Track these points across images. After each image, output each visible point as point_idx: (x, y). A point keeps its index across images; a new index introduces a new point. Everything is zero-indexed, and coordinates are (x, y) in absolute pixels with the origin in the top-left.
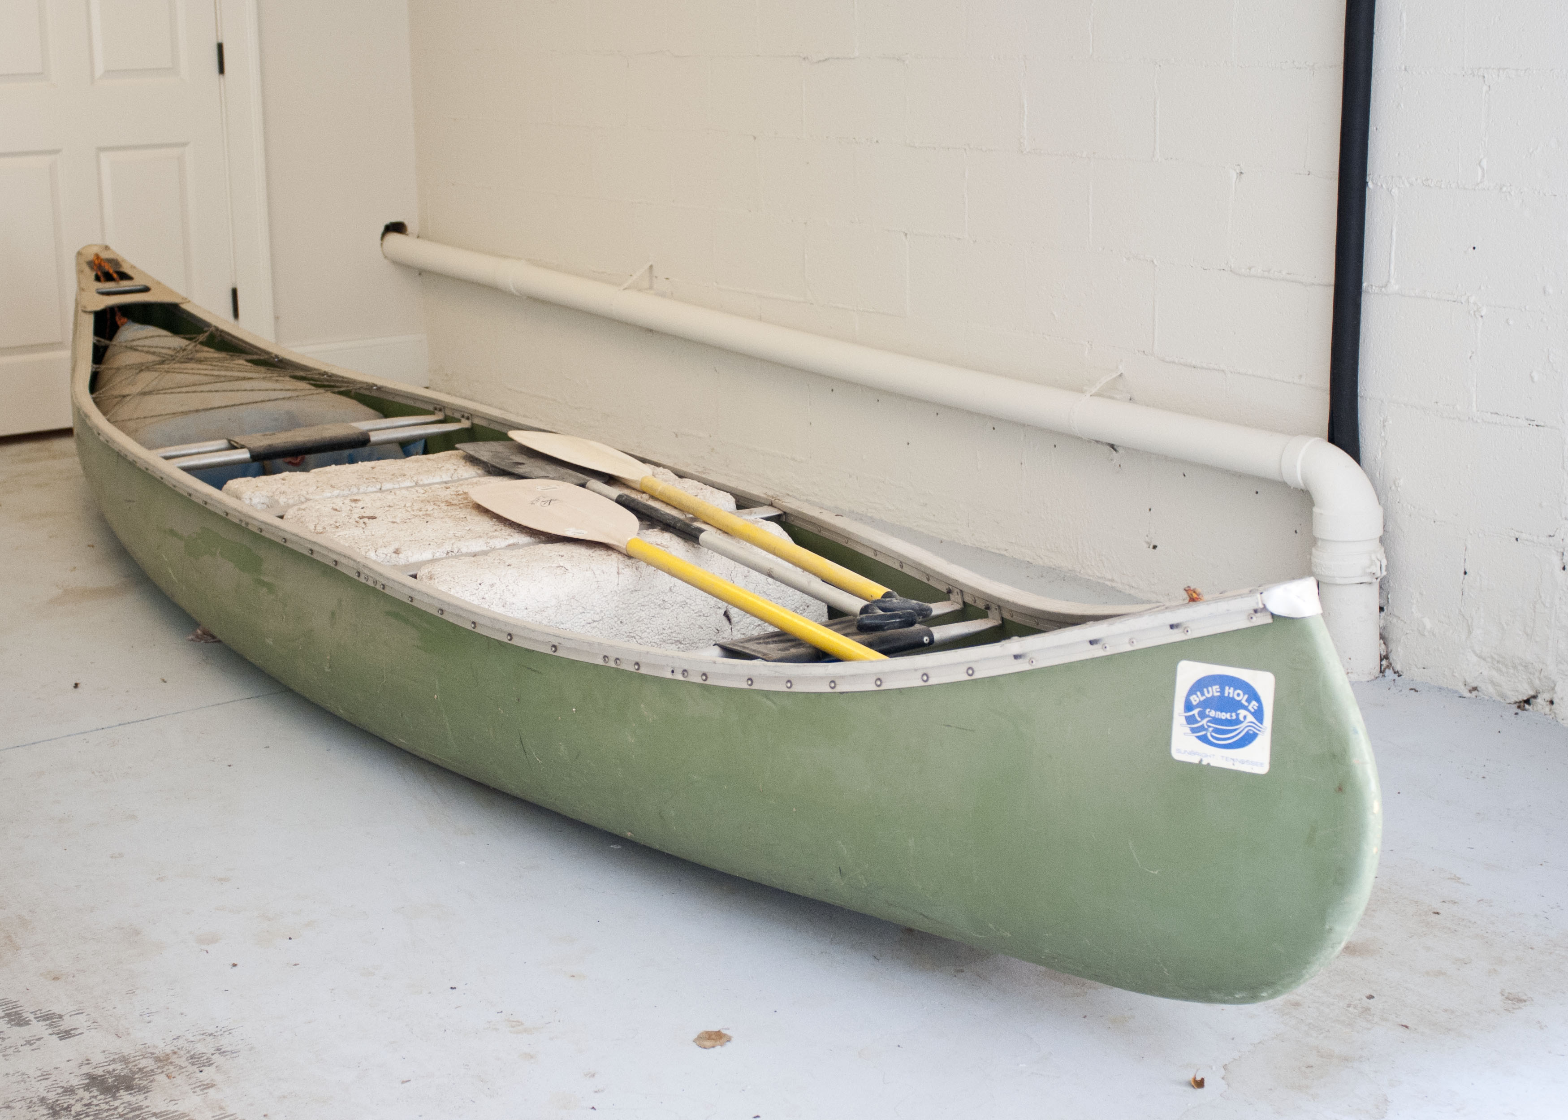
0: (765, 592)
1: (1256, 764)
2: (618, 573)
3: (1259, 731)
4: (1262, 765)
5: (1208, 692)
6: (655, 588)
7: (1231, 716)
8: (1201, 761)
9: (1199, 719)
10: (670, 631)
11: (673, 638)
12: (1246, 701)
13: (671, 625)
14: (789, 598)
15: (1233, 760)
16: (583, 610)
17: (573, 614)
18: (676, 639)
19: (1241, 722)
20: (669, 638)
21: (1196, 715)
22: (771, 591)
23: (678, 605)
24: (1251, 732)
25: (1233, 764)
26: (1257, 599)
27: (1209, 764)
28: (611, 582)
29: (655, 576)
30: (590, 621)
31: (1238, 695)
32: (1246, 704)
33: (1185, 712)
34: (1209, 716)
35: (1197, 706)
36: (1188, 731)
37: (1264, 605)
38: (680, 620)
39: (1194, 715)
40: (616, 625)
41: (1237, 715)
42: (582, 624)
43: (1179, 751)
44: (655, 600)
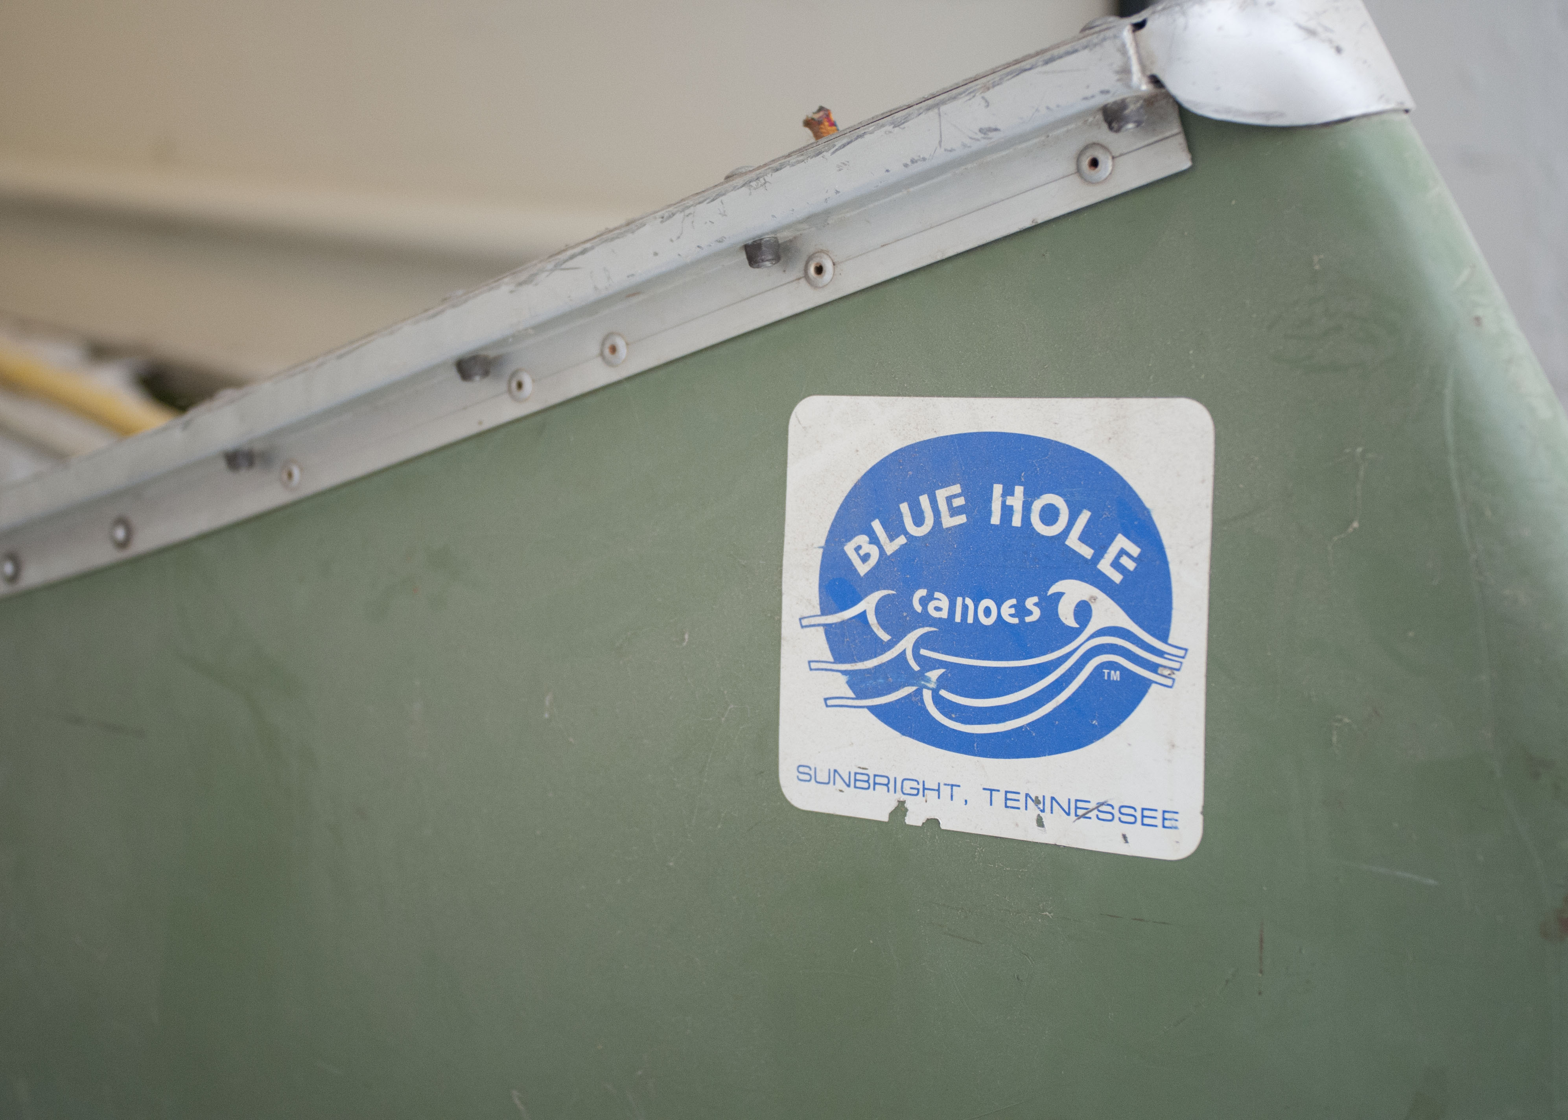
1: (1144, 817)
3: (1154, 668)
4: (1168, 819)
5: (919, 521)
7: (1021, 611)
8: (900, 810)
9: (885, 637)
12: (1084, 538)
15: (1037, 801)
19: (1074, 633)
21: (872, 619)
24: (1116, 676)
25: (1040, 823)
26: (1123, 50)
27: (932, 823)
31: (1050, 515)
32: (1087, 552)
33: (824, 612)
34: (924, 619)
35: (874, 580)
36: (839, 686)
37: (1155, 81)
39: (863, 616)
41: (1050, 604)
43: (806, 773)
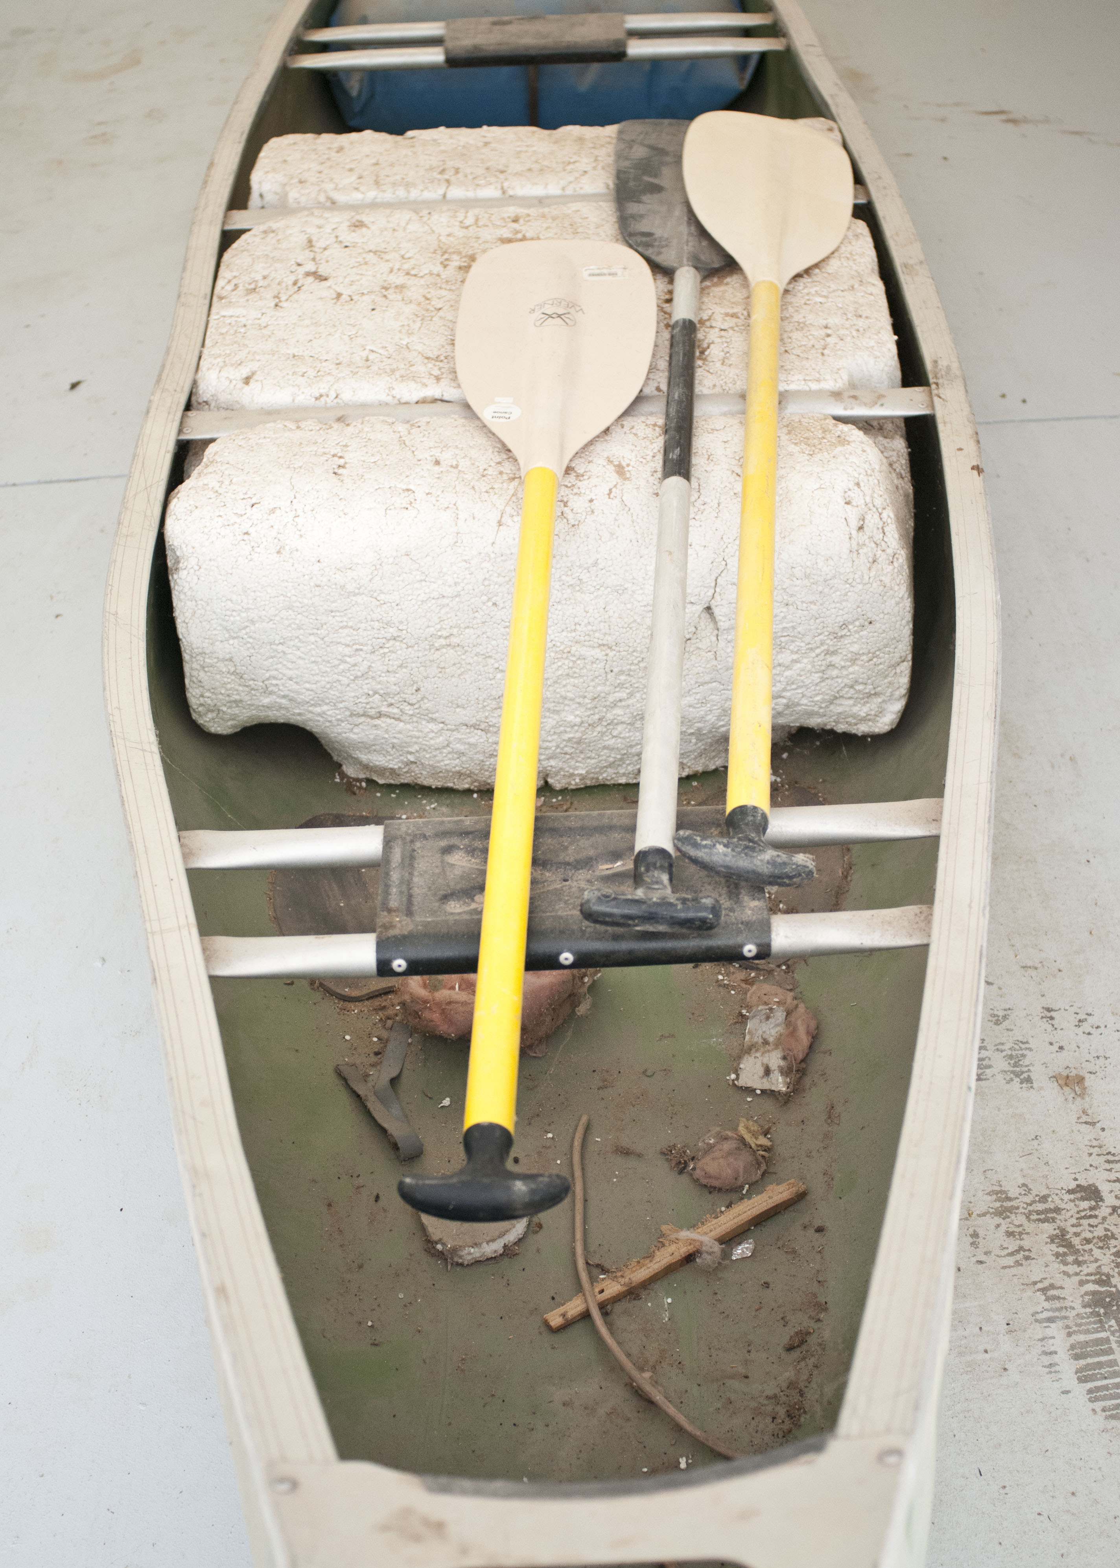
0: (784, 589)
2: (500, 524)
6: (565, 558)
10: (590, 627)
11: (596, 640)
13: (591, 620)
14: (833, 605)
16: (423, 578)
17: (403, 581)
18: (601, 642)
20: (587, 638)
22: (796, 589)
23: (609, 589)
28: (482, 538)
29: (568, 538)
30: (435, 595)
38: (611, 613)
40: (484, 607)
42: (420, 598)
44: (564, 577)
